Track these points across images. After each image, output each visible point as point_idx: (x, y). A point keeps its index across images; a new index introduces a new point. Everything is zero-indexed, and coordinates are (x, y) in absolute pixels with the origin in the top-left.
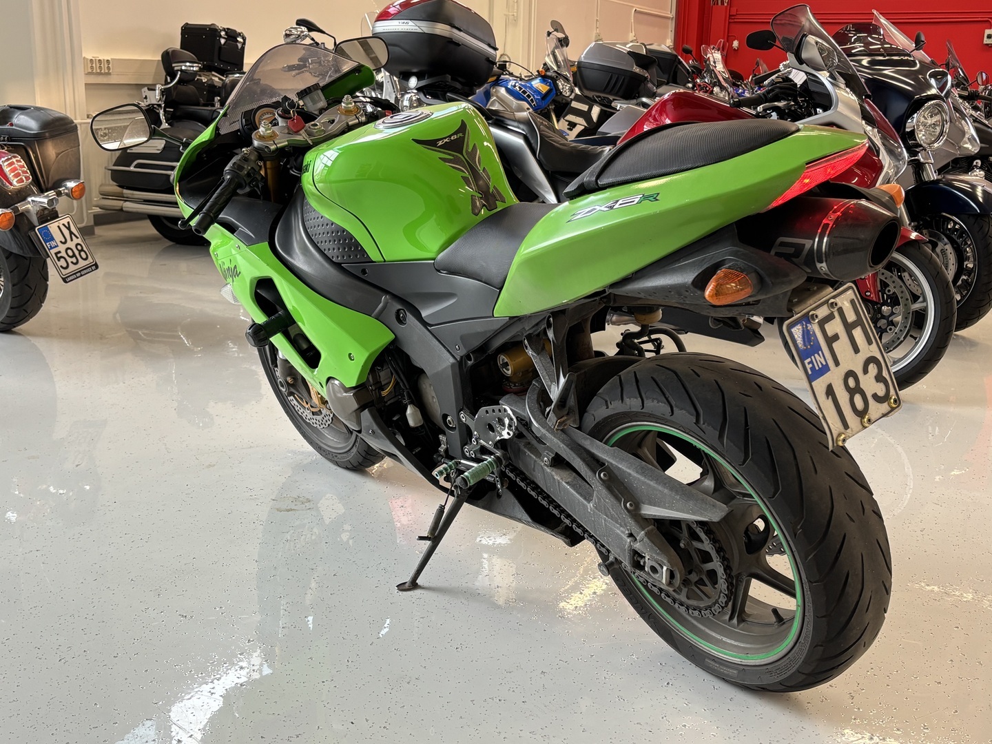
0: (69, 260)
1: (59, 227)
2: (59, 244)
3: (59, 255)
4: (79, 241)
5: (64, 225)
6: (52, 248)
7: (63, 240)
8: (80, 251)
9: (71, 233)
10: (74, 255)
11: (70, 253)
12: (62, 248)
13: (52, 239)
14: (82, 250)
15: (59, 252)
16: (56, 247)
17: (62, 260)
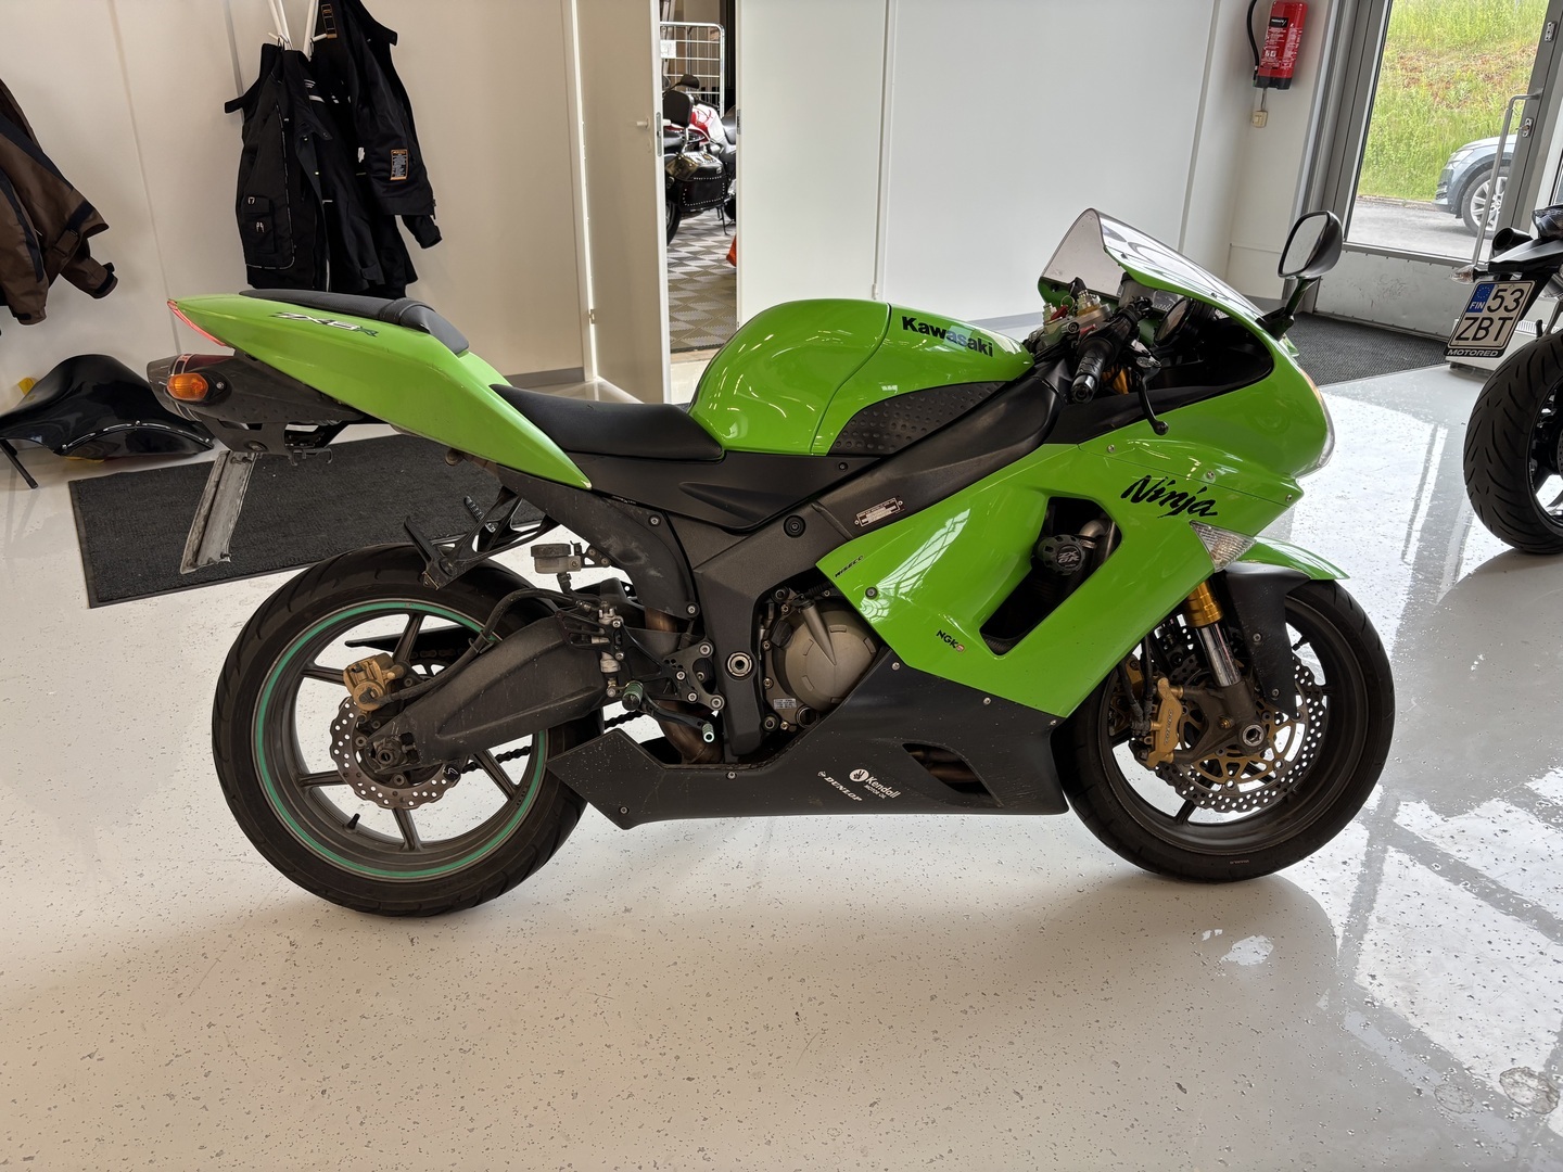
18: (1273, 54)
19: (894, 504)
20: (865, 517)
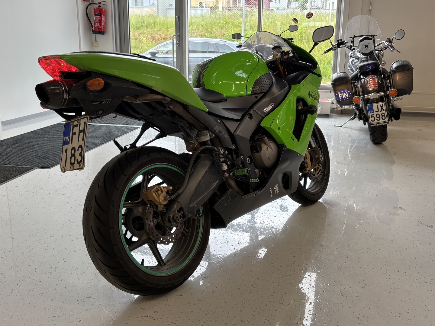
0: (376, 118)
1: (377, 106)
2: (375, 112)
3: (372, 116)
4: (384, 112)
5: (380, 105)
6: (371, 113)
7: (377, 111)
8: (382, 116)
9: (382, 109)
10: (379, 117)
11: (378, 116)
12: (375, 113)
13: (373, 109)
14: (384, 116)
15: (373, 115)
16: (373, 113)
17: (373, 118)
18: (98, 24)
19: (272, 105)
20: (266, 110)
